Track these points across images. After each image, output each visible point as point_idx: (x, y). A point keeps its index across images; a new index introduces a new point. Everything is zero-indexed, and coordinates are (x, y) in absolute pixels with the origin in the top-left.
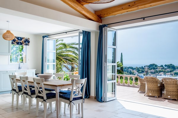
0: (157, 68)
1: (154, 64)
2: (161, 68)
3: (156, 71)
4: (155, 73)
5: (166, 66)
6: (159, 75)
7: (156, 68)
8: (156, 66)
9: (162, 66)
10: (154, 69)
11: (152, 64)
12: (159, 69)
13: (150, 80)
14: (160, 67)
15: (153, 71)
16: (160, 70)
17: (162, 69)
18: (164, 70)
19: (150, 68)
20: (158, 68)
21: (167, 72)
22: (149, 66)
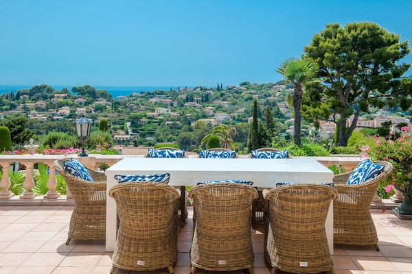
0: (53, 97)
1: (45, 87)
2: (64, 95)
3: (51, 103)
4: (48, 108)
5: (74, 90)
6: (59, 113)
7: (49, 95)
8: (50, 90)
9: (65, 91)
10: (45, 98)
11: (39, 85)
12: (58, 97)
13: (140, 200)
14: (60, 93)
15: (42, 103)
16: (61, 100)
17: (65, 98)
18: (70, 101)
19: (34, 97)
20: (56, 95)
21: (77, 106)
22: (32, 90)
